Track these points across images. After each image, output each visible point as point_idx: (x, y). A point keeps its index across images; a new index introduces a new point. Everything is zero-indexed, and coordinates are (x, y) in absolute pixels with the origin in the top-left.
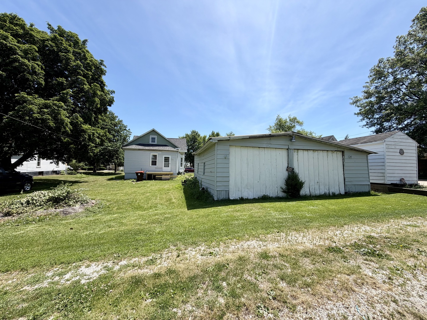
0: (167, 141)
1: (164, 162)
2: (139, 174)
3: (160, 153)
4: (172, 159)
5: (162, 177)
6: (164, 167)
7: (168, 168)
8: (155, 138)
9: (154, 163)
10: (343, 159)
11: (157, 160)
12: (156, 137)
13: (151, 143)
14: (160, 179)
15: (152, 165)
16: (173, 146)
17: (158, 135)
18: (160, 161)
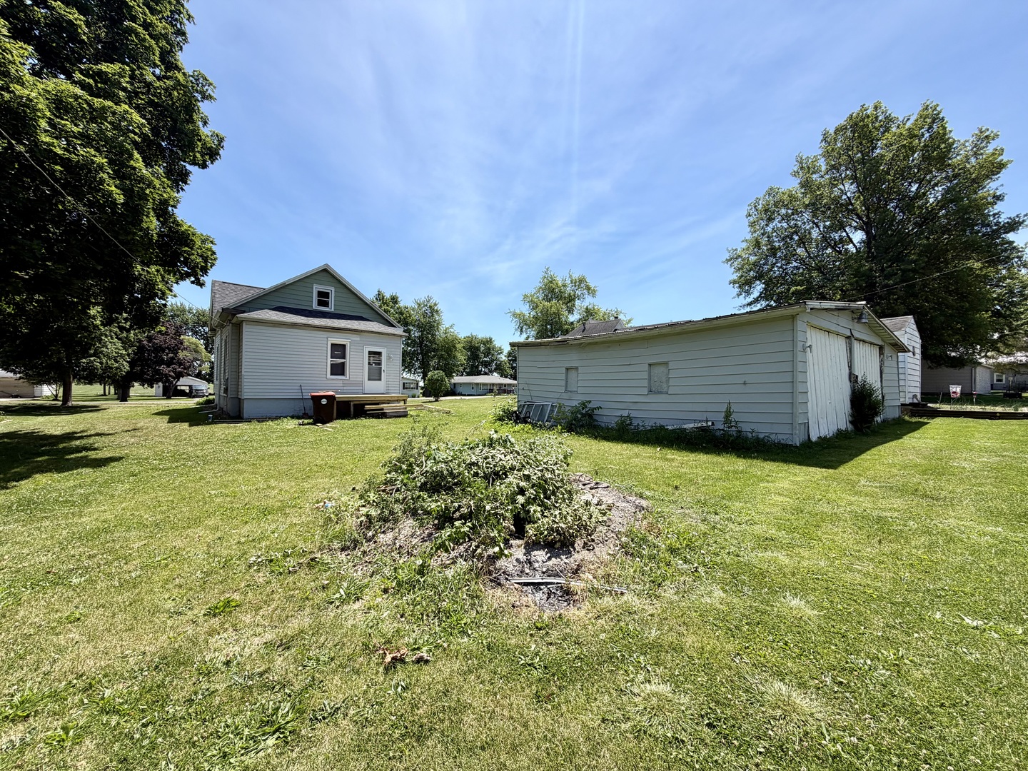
0: (365, 306)
1: (367, 366)
2: (324, 402)
3: (356, 338)
4: (389, 358)
5: (383, 409)
6: (369, 380)
7: (379, 382)
8: (328, 293)
9: (338, 370)
10: (882, 361)
11: (347, 360)
12: (331, 290)
13: (315, 307)
14: (381, 415)
15: (332, 374)
16: (383, 321)
17: (340, 285)
18: (357, 363)
